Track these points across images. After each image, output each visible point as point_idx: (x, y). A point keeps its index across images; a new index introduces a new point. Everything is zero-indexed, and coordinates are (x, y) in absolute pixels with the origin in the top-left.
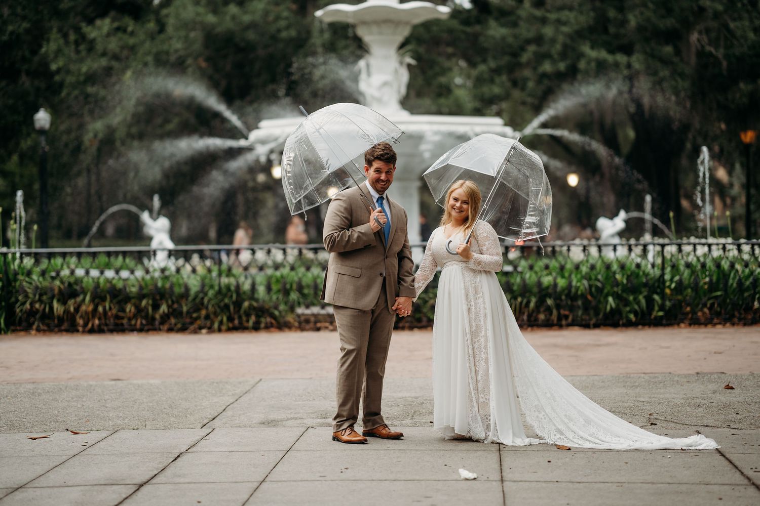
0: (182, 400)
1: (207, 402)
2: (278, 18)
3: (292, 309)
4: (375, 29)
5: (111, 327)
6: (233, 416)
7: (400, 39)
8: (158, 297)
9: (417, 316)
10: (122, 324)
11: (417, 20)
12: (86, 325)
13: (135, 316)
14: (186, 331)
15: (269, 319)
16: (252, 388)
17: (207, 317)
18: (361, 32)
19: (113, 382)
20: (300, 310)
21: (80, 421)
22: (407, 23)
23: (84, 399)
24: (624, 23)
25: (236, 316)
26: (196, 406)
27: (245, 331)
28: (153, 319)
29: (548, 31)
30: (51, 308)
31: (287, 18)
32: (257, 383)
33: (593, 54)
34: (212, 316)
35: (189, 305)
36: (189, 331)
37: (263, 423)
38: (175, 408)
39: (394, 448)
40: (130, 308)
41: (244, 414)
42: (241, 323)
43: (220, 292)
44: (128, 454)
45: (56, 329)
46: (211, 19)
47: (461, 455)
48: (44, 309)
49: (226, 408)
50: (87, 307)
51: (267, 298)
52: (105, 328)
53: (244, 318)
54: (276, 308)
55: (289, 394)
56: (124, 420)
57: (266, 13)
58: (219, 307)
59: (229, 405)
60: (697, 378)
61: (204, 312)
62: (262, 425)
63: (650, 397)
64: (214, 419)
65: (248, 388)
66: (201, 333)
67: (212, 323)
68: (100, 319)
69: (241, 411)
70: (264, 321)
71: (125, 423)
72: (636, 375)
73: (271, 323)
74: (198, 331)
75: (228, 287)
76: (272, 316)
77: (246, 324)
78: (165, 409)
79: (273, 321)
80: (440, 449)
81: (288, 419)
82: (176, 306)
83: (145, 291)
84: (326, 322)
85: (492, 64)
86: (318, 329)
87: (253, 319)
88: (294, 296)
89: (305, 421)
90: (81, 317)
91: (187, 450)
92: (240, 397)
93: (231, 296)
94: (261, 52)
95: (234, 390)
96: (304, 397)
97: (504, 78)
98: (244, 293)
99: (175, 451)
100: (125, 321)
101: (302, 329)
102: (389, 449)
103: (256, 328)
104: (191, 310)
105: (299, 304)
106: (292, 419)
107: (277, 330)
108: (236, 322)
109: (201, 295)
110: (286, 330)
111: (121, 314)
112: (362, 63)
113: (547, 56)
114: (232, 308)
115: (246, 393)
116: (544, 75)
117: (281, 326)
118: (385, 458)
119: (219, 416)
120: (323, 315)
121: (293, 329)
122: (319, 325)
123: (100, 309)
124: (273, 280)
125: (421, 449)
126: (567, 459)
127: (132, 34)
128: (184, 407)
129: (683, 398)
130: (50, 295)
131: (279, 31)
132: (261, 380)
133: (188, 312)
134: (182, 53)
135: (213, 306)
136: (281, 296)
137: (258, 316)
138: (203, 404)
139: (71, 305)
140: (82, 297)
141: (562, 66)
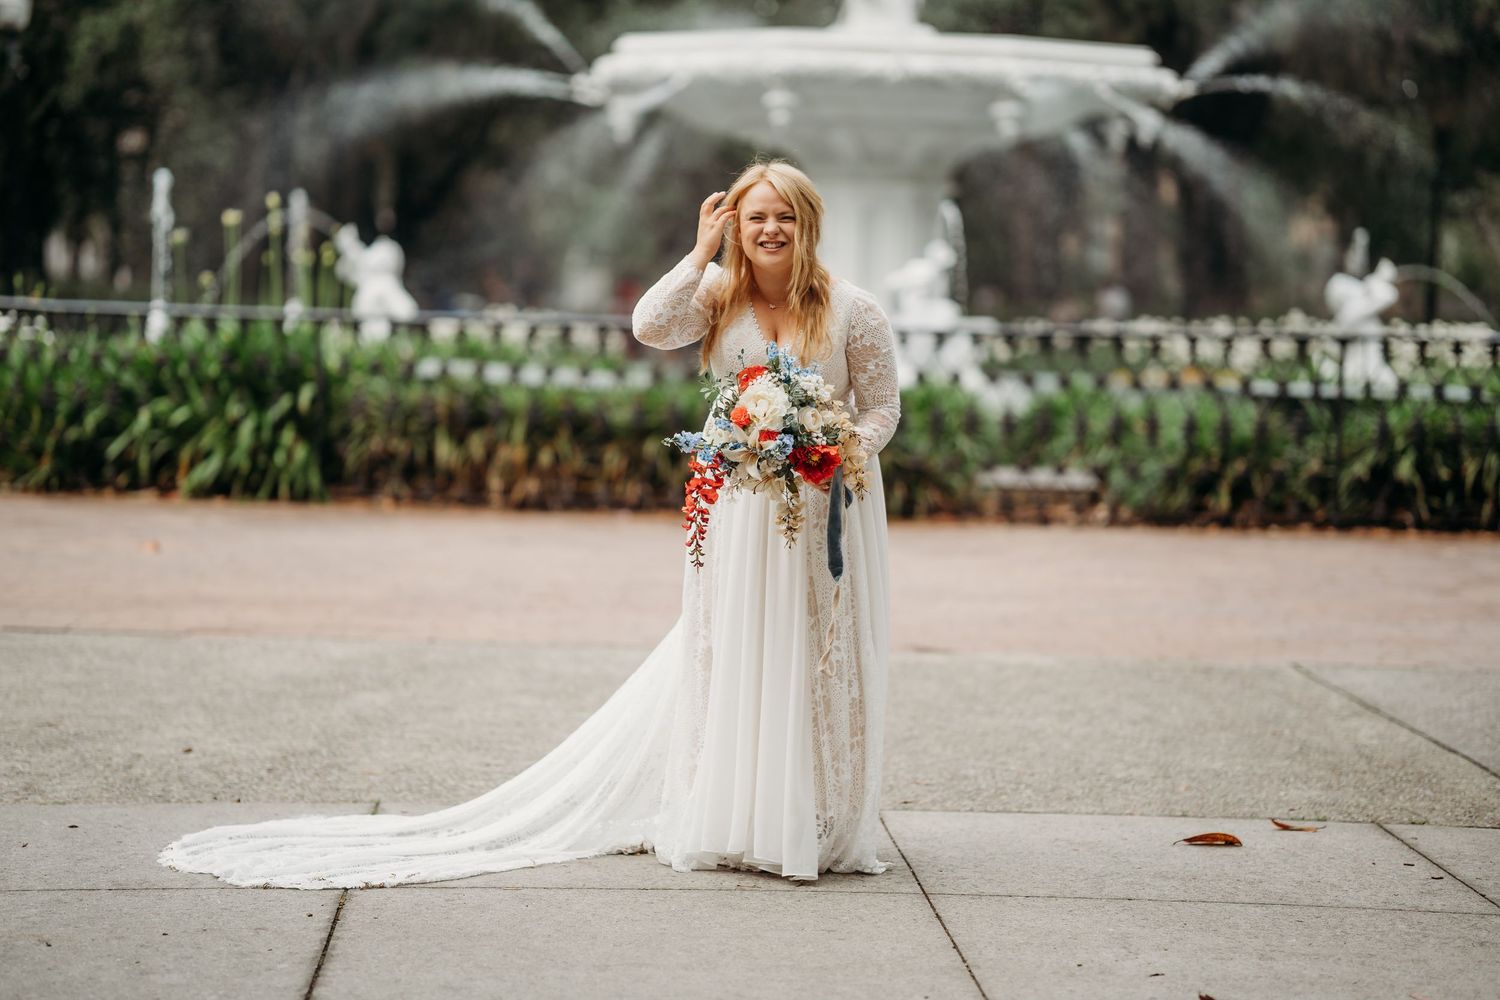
5: (567, 498)
9: (1276, 497)
10: (592, 495)
12: (507, 491)
13: (624, 476)
15: (935, 496)
20: (998, 478)
30: (431, 456)
40: (613, 459)
45: (437, 497)
48: (413, 452)
50: (514, 452)
52: (552, 500)
68: (539, 479)
73: (939, 504)
79: (945, 500)
86: (1044, 520)
90: (502, 474)
100: (599, 487)
105: (989, 462)
107: (951, 519)
110: (972, 519)
111: (591, 471)
117: (961, 508)
121: (992, 518)
122: (1050, 510)
123: (545, 458)
130: (425, 418)
139: (477, 444)
140: (502, 429)
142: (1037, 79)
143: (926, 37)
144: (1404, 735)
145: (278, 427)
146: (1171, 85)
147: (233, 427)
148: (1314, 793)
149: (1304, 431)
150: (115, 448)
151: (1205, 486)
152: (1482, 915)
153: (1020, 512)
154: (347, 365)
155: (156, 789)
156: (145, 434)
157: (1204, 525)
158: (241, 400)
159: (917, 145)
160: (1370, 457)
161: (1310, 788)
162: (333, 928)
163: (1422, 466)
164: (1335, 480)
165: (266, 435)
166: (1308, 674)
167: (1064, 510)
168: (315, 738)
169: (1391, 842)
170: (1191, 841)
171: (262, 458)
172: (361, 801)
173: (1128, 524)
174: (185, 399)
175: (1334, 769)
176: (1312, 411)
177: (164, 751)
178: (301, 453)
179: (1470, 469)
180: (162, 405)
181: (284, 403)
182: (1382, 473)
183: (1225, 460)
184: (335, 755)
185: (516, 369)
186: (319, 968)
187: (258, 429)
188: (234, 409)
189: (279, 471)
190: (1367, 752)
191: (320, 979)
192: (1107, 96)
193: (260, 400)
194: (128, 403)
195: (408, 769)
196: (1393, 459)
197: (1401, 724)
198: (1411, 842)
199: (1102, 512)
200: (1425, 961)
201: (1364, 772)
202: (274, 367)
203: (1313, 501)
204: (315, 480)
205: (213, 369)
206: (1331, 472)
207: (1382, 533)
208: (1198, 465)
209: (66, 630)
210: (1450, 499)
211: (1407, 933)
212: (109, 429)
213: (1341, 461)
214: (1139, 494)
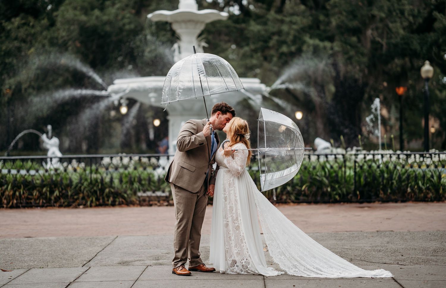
0: (69, 249)
1: (85, 250)
2: (123, 18)
3: (135, 193)
4: (183, 25)
5: (24, 205)
6: (101, 259)
7: (198, 31)
8: (53, 186)
11: (209, 21)
13: (39, 198)
14: (70, 207)
15: (121, 200)
16: (112, 241)
17: (83, 198)
18: (175, 27)
19: (26, 239)
20: (140, 194)
21: (7, 263)
22: (202, 22)
23: (8, 250)
24: (329, 23)
25: (101, 198)
26: (78, 253)
27: (106, 206)
28: (50, 199)
29: (285, 28)
31: (129, 18)
32: (115, 239)
33: (311, 42)
34: (86, 198)
35: (72, 191)
36: (72, 207)
37: (120, 263)
38: (66, 255)
39: (200, 278)
40: (35, 193)
41: (108, 258)
42: (104, 201)
43: (91, 183)
44: (37, 283)
46: (83, 18)
47: (241, 282)
49: (97, 254)
50: (9, 192)
51: (119, 187)
53: (106, 199)
54: (125, 192)
55: (135, 245)
56: (34, 262)
57: (117, 15)
58: (91, 192)
59: (99, 252)
60: (377, 234)
61: (81, 195)
62: (120, 265)
63: (350, 246)
64: (90, 261)
65: (110, 242)
66: (79, 208)
67: (86, 202)
68: (17, 200)
69: (106, 256)
70: (118, 200)
71: (35, 264)
72: (341, 232)
73: (122, 202)
74: (78, 206)
75: (96, 180)
76: (123, 197)
77: (107, 202)
78: (59, 255)
79: (123, 201)
80: (228, 278)
81: (135, 261)
82: (64, 191)
83: (45, 183)
84: (155, 201)
85: (252, 47)
86: (151, 205)
87: (111, 199)
88: (136, 185)
89: (146, 262)
90: (5, 198)
91: (74, 281)
92: (105, 247)
93: (98, 186)
94: (114, 38)
95: (102, 243)
96: (144, 247)
97: (259, 54)
98: (106, 183)
99: (67, 281)
100: (32, 201)
101: (141, 205)
102: (198, 279)
103: (113, 205)
104: (74, 194)
105: (139, 190)
106: (137, 260)
107: (126, 206)
108: (101, 201)
109: (79, 185)
110: (132, 206)
112: (176, 46)
113: (284, 42)
114: (98, 192)
115: (109, 245)
116: (283, 54)
117: (128, 203)
118: (196, 284)
119: (92, 260)
120: (154, 197)
121: (136, 205)
122: (151, 203)
124: (124, 176)
125: (217, 278)
126: (305, 284)
127: (33, 26)
128: (71, 254)
129: (370, 247)
131: (124, 25)
132: (117, 236)
133: (71, 195)
134: (66, 38)
135: (87, 191)
136: (128, 186)
137: (114, 198)
138: (83, 252)
141: (293, 49)
146: (264, 88)
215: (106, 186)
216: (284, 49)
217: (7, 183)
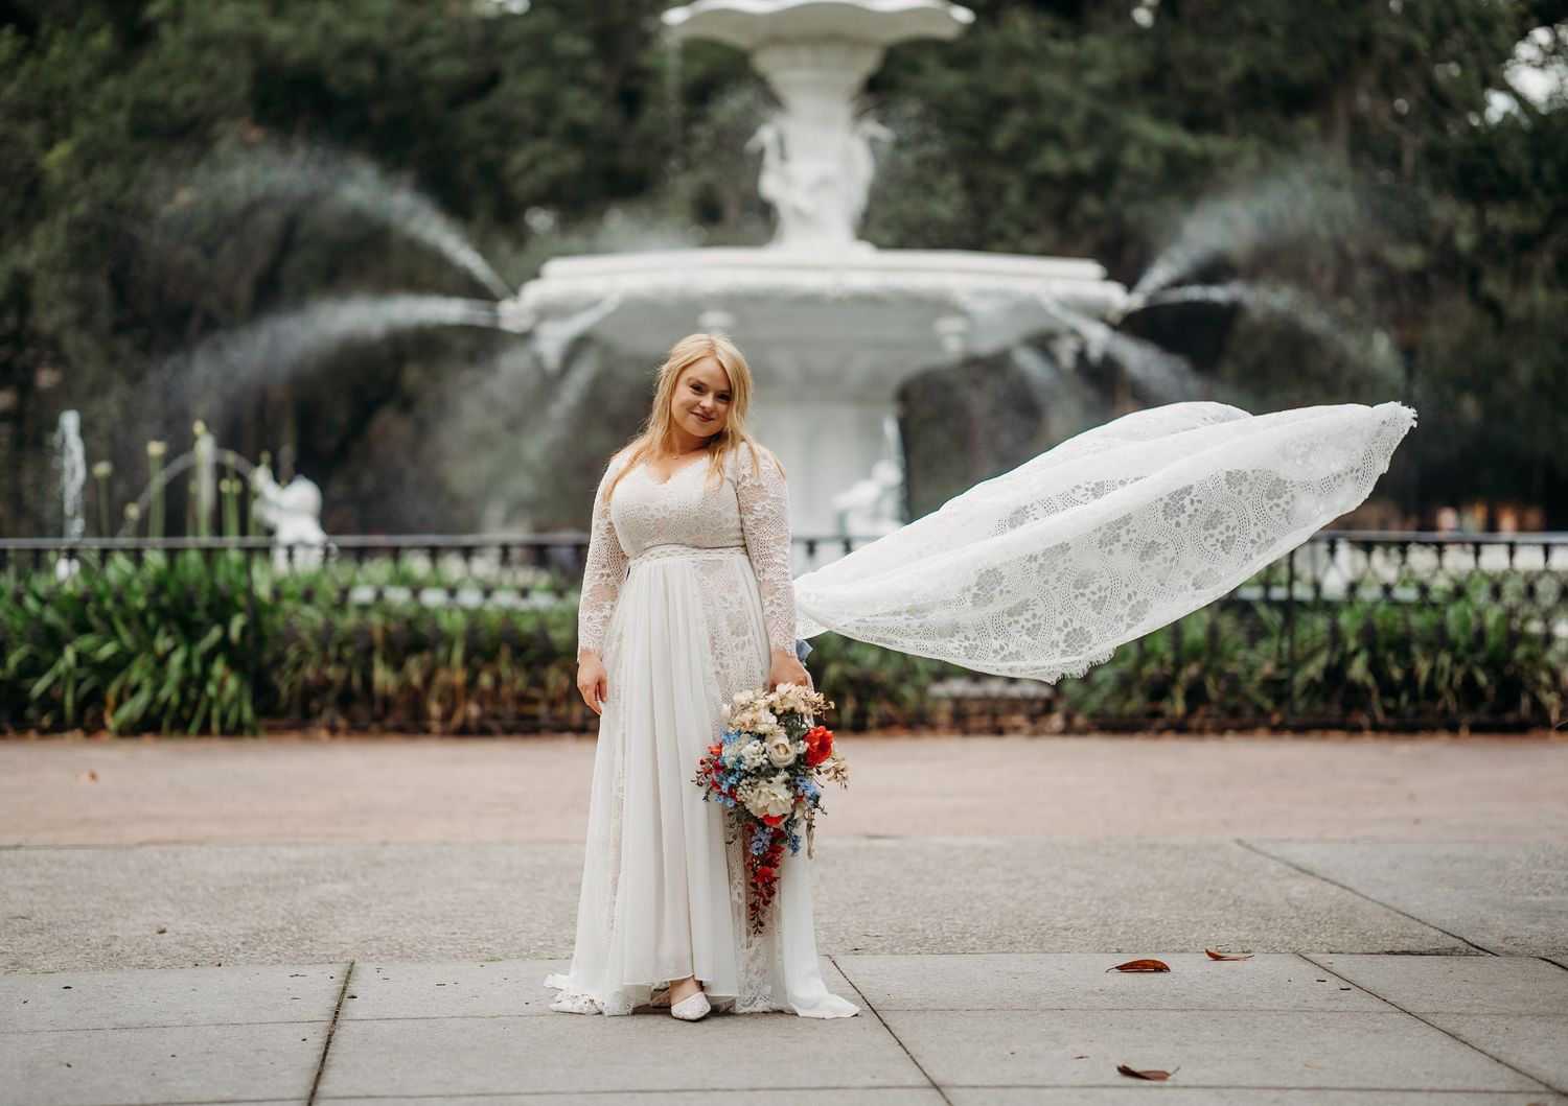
2: (420, 32)
5: (510, 722)
9: (1231, 702)
10: (535, 717)
12: (447, 717)
13: (567, 698)
15: (887, 708)
22: (876, 42)
29: (1052, 82)
30: (367, 682)
33: (1157, 134)
40: (556, 678)
45: (374, 727)
48: (349, 679)
50: (453, 675)
52: (493, 725)
57: (394, 21)
68: (480, 703)
70: (878, 709)
73: (892, 716)
76: (895, 699)
79: (897, 712)
86: (999, 731)
87: (851, 705)
90: (441, 700)
97: (952, 179)
103: (860, 727)
107: (905, 732)
110: (925, 731)
111: (535, 693)
112: (768, 131)
117: (913, 721)
120: (979, 698)
121: (945, 731)
122: (1005, 721)
123: (486, 680)
130: (362, 645)
137: (860, 700)
139: (415, 670)
140: (442, 652)
141: (1086, 160)
142: (982, 294)
143: (865, 253)
144: (1334, 890)
145: (209, 658)
146: (1118, 299)
147: (162, 661)
148: (1242, 934)
149: (1258, 633)
150: (39, 686)
151: (1159, 690)
152: (1381, 1013)
153: (973, 723)
154: (277, 593)
155: (139, 960)
156: (69, 671)
157: (1160, 732)
158: (169, 633)
159: (861, 365)
160: (1322, 659)
161: (1239, 930)
162: (327, 1048)
163: (1375, 666)
164: (1289, 680)
165: (196, 667)
166: (1249, 847)
167: (1019, 720)
168: (283, 918)
169: (1309, 966)
170: (1123, 968)
171: (192, 693)
172: (337, 962)
173: (1083, 732)
174: (113, 633)
175: (1267, 918)
176: (1263, 611)
177: (137, 933)
178: (232, 684)
179: (1423, 667)
180: (87, 642)
181: (215, 633)
182: (1335, 674)
183: (1178, 665)
184: (304, 930)
185: (452, 592)
186: (319, 1074)
187: (187, 663)
188: (162, 643)
189: (211, 701)
190: (1297, 903)
191: (322, 1080)
192: (1053, 309)
193: (191, 632)
194: (53, 641)
195: (377, 939)
196: (1347, 659)
197: (1333, 883)
198: (1327, 966)
199: (1057, 721)
200: (1323, 1043)
201: (1293, 918)
202: (202, 600)
203: (1268, 704)
204: (248, 713)
205: (140, 602)
206: (1284, 674)
207: (1338, 735)
208: (1151, 669)
209: (18, 847)
210: (1404, 698)
211: (1311, 1026)
212: (33, 668)
213: (1293, 664)
214: (1094, 702)
215: (827, 653)
216: (1053, 161)
217: (447, 640)
